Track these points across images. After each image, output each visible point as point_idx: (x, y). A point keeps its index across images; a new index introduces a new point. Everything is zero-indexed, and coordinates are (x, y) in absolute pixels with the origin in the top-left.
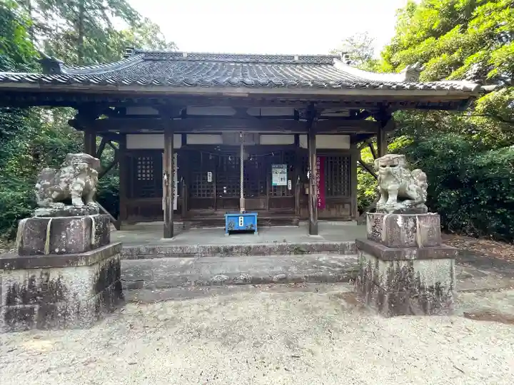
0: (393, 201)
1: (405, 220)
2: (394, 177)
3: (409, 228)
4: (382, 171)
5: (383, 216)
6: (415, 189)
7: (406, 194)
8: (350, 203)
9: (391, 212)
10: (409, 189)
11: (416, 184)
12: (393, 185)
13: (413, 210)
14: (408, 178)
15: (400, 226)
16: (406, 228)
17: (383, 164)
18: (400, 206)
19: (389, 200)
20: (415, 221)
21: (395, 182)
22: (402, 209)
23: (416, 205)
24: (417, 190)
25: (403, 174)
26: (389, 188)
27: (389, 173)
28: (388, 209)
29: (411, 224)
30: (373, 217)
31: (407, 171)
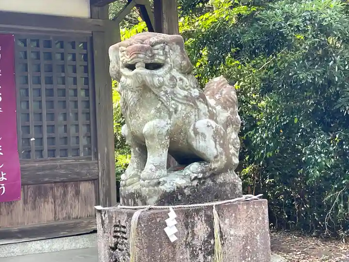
0: (158, 167)
1: (187, 220)
2: (157, 97)
3: (197, 243)
4: (129, 81)
5: (130, 215)
6: (209, 134)
7: (190, 146)
8: (95, 180)
9: (152, 202)
10: (196, 133)
11: (212, 116)
12: (155, 122)
13: (208, 191)
14: (190, 101)
15: (173, 239)
16: (188, 245)
17: (128, 59)
18: (177, 180)
19: (149, 166)
20: (210, 221)
21: (158, 110)
22: (180, 190)
23: (214, 175)
24: (216, 135)
25: (178, 90)
26: (146, 129)
27: (144, 88)
28: (145, 191)
29: (201, 229)
30: (110, 218)
31: (188, 81)
